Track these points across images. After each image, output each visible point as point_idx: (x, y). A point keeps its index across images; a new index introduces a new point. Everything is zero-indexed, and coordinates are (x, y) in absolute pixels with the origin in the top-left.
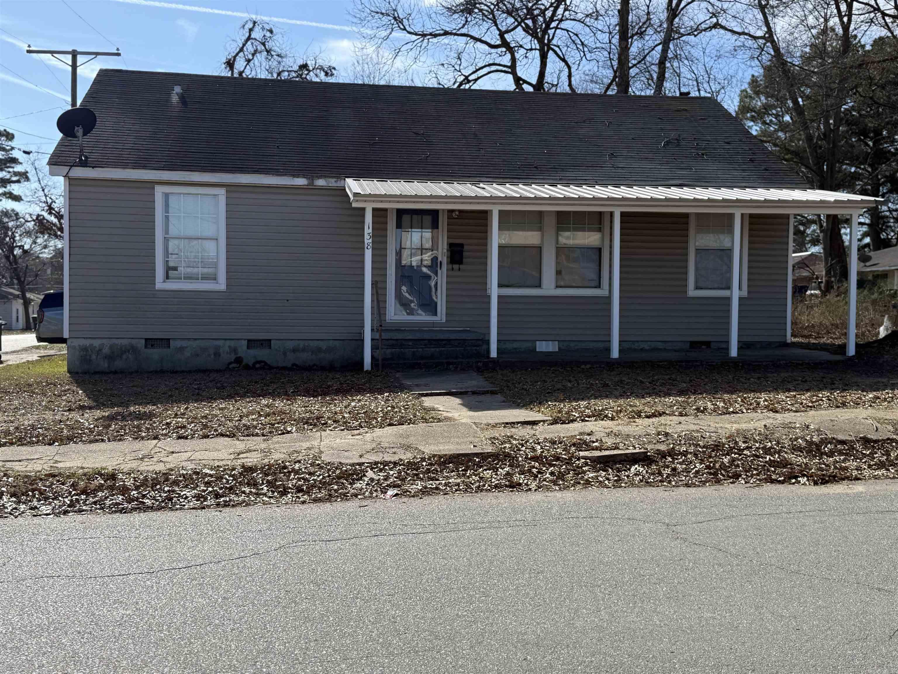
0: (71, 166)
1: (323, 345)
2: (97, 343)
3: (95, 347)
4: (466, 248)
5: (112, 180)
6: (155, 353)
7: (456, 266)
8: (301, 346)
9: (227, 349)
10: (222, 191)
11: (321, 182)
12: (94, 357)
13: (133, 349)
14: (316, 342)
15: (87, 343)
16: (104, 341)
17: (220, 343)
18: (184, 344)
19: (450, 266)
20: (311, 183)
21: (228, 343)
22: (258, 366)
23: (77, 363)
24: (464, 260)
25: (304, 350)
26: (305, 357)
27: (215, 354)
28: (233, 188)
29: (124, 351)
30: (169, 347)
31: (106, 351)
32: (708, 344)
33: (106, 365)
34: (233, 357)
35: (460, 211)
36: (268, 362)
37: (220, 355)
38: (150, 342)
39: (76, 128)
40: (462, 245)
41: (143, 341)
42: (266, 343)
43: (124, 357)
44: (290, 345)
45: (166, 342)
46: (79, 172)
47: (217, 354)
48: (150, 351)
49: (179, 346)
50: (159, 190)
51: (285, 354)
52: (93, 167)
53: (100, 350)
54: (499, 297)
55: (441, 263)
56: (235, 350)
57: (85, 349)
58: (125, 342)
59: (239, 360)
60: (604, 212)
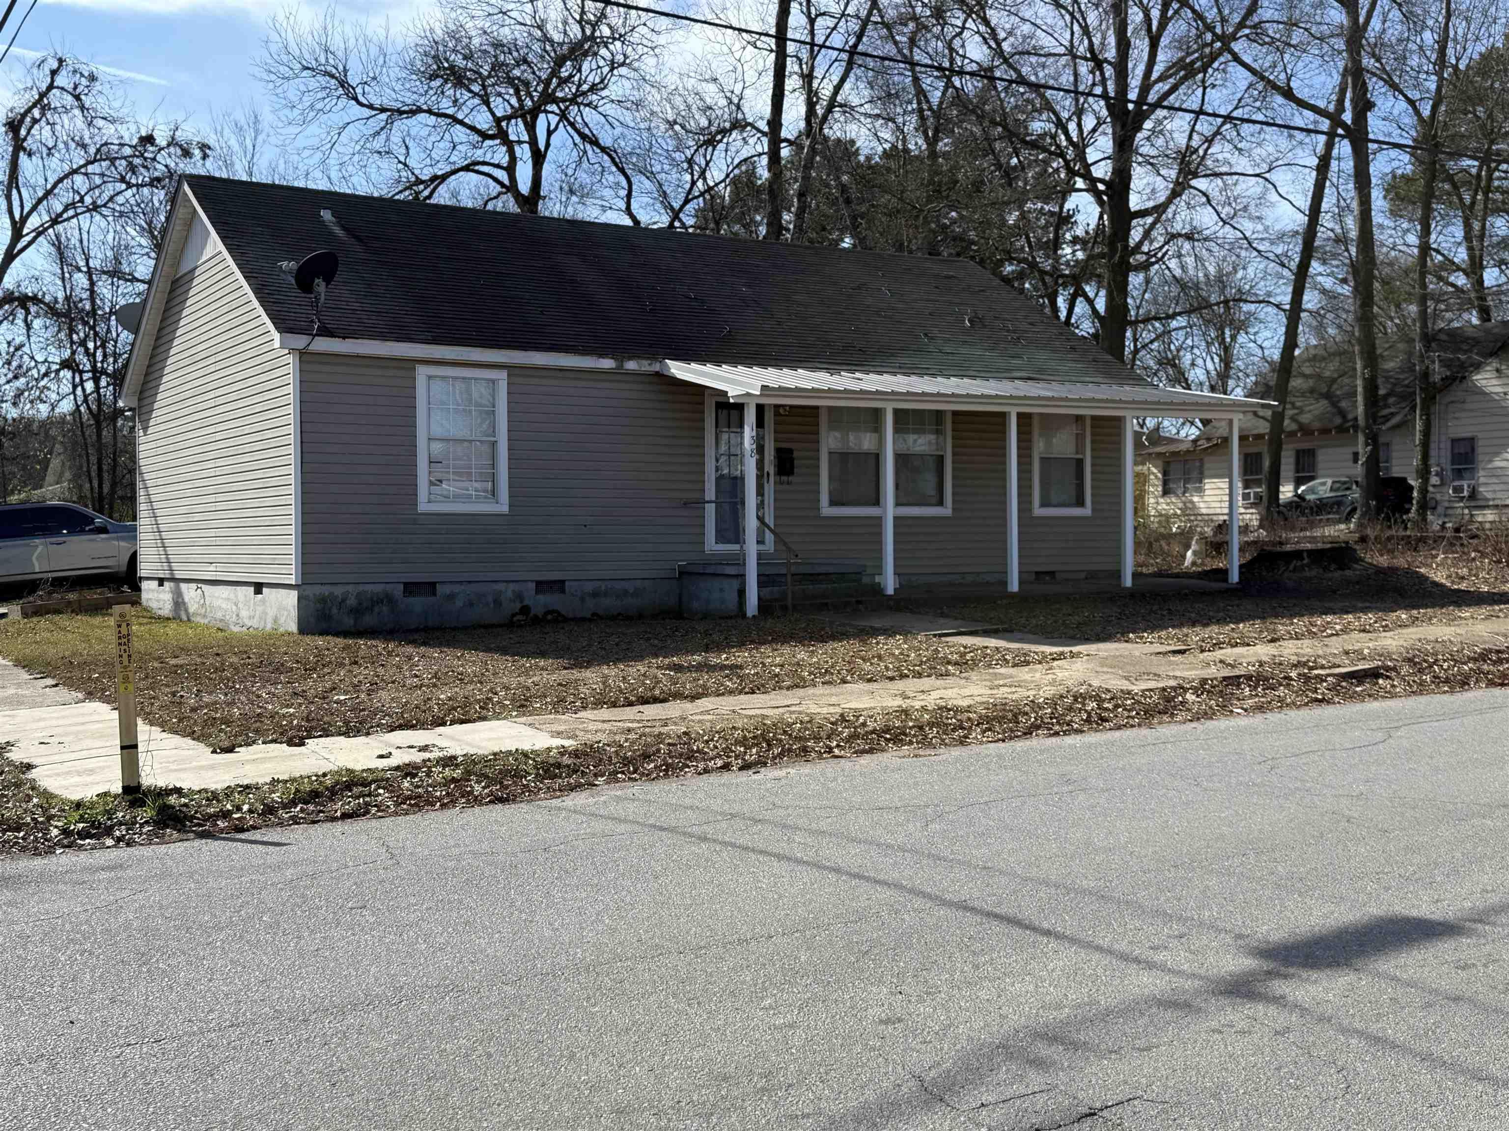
0: (314, 336)
1: (630, 586)
2: (338, 591)
3: (337, 597)
4: (796, 454)
5: (358, 356)
6: (418, 603)
7: (784, 478)
8: (603, 588)
9: (510, 594)
10: (503, 375)
11: (631, 365)
12: (335, 611)
13: (389, 599)
14: (623, 583)
15: (326, 590)
16: (350, 588)
17: (501, 587)
18: (457, 589)
19: (778, 478)
20: (620, 367)
21: (512, 586)
22: (549, 617)
23: (312, 620)
24: (796, 470)
25: (606, 594)
26: (609, 603)
27: (495, 601)
28: (517, 371)
29: (377, 601)
30: (434, 594)
31: (352, 602)
32: (1052, 574)
33: (352, 622)
34: (518, 606)
35: (791, 407)
36: (563, 613)
37: (501, 604)
38: (411, 588)
39: (317, 281)
40: (791, 451)
41: (402, 586)
42: (558, 586)
43: (376, 609)
44: (589, 587)
45: (431, 587)
46: (323, 344)
47: (497, 602)
48: (411, 600)
49: (448, 592)
50: (422, 372)
51: (582, 599)
52: (344, 338)
53: (344, 601)
54: (896, 518)
55: (768, 474)
56: (519, 596)
57: (323, 600)
58: (378, 588)
59: (525, 610)
60: (945, 411)
